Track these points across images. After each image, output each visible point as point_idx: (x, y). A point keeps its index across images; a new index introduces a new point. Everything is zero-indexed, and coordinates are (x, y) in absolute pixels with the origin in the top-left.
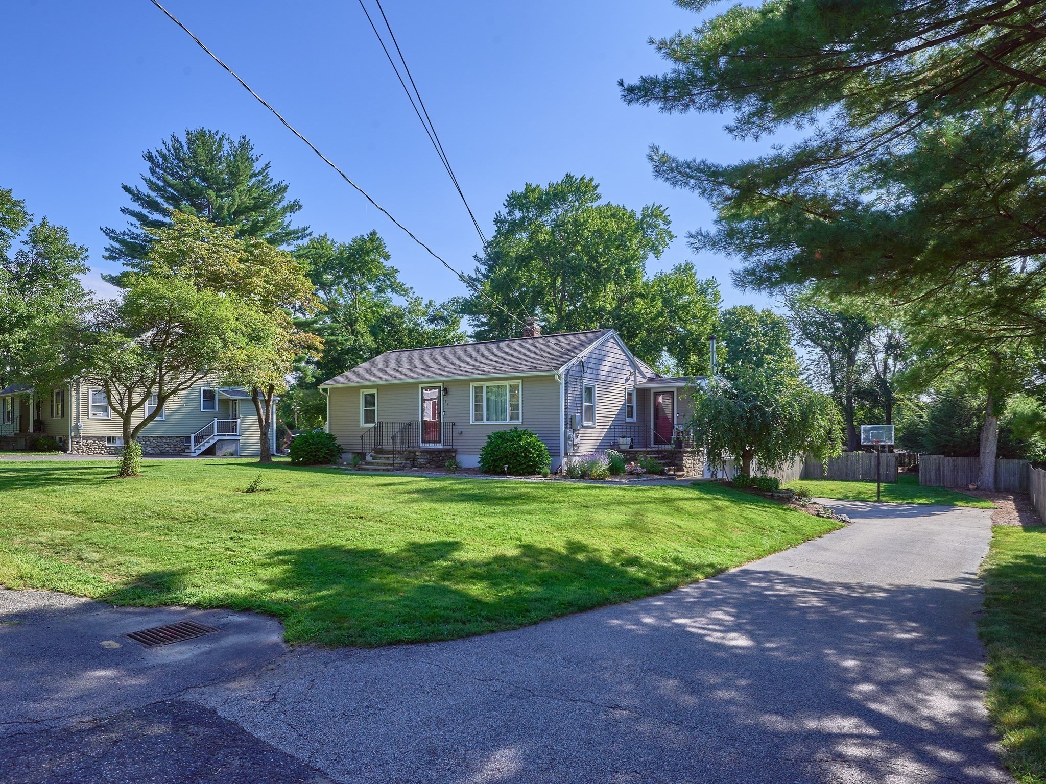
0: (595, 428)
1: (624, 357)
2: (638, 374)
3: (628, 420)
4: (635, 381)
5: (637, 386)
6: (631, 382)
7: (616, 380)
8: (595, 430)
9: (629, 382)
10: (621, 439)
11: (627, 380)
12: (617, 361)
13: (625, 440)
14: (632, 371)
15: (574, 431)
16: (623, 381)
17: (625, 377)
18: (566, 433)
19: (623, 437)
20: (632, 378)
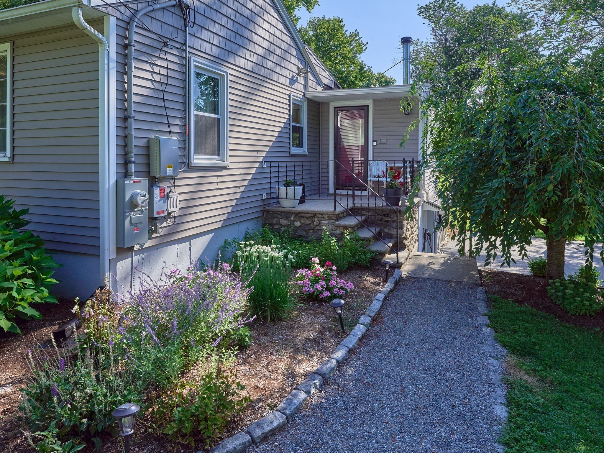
0: (225, 168)
1: (288, 40)
2: (310, 76)
3: (295, 150)
4: (306, 86)
5: (308, 95)
6: (299, 87)
7: (274, 76)
8: (224, 172)
9: (297, 86)
10: (283, 189)
11: (293, 81)
12: (277, 41)
13: (291, 189)
14: (301, 67)
15: (153, 181)
16: (287, 82)
17: (289, 75)
18: (120, 189)
19: (287, 184)
20: (301, 79)
